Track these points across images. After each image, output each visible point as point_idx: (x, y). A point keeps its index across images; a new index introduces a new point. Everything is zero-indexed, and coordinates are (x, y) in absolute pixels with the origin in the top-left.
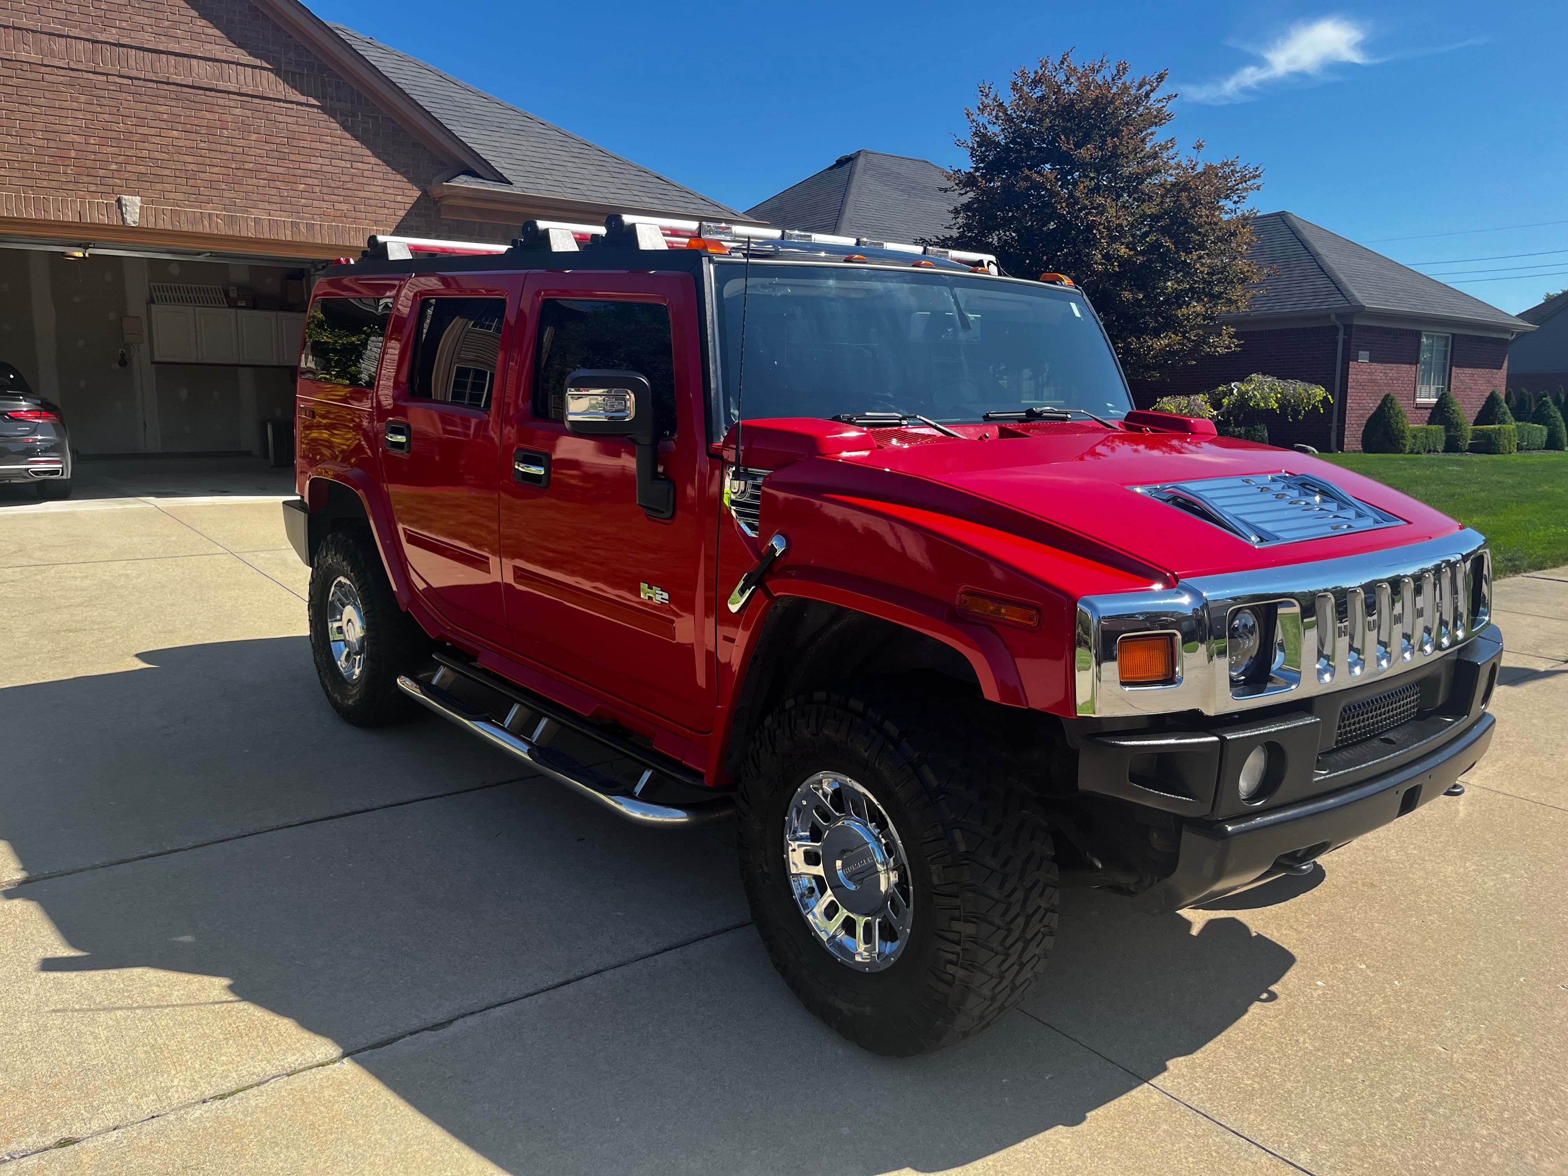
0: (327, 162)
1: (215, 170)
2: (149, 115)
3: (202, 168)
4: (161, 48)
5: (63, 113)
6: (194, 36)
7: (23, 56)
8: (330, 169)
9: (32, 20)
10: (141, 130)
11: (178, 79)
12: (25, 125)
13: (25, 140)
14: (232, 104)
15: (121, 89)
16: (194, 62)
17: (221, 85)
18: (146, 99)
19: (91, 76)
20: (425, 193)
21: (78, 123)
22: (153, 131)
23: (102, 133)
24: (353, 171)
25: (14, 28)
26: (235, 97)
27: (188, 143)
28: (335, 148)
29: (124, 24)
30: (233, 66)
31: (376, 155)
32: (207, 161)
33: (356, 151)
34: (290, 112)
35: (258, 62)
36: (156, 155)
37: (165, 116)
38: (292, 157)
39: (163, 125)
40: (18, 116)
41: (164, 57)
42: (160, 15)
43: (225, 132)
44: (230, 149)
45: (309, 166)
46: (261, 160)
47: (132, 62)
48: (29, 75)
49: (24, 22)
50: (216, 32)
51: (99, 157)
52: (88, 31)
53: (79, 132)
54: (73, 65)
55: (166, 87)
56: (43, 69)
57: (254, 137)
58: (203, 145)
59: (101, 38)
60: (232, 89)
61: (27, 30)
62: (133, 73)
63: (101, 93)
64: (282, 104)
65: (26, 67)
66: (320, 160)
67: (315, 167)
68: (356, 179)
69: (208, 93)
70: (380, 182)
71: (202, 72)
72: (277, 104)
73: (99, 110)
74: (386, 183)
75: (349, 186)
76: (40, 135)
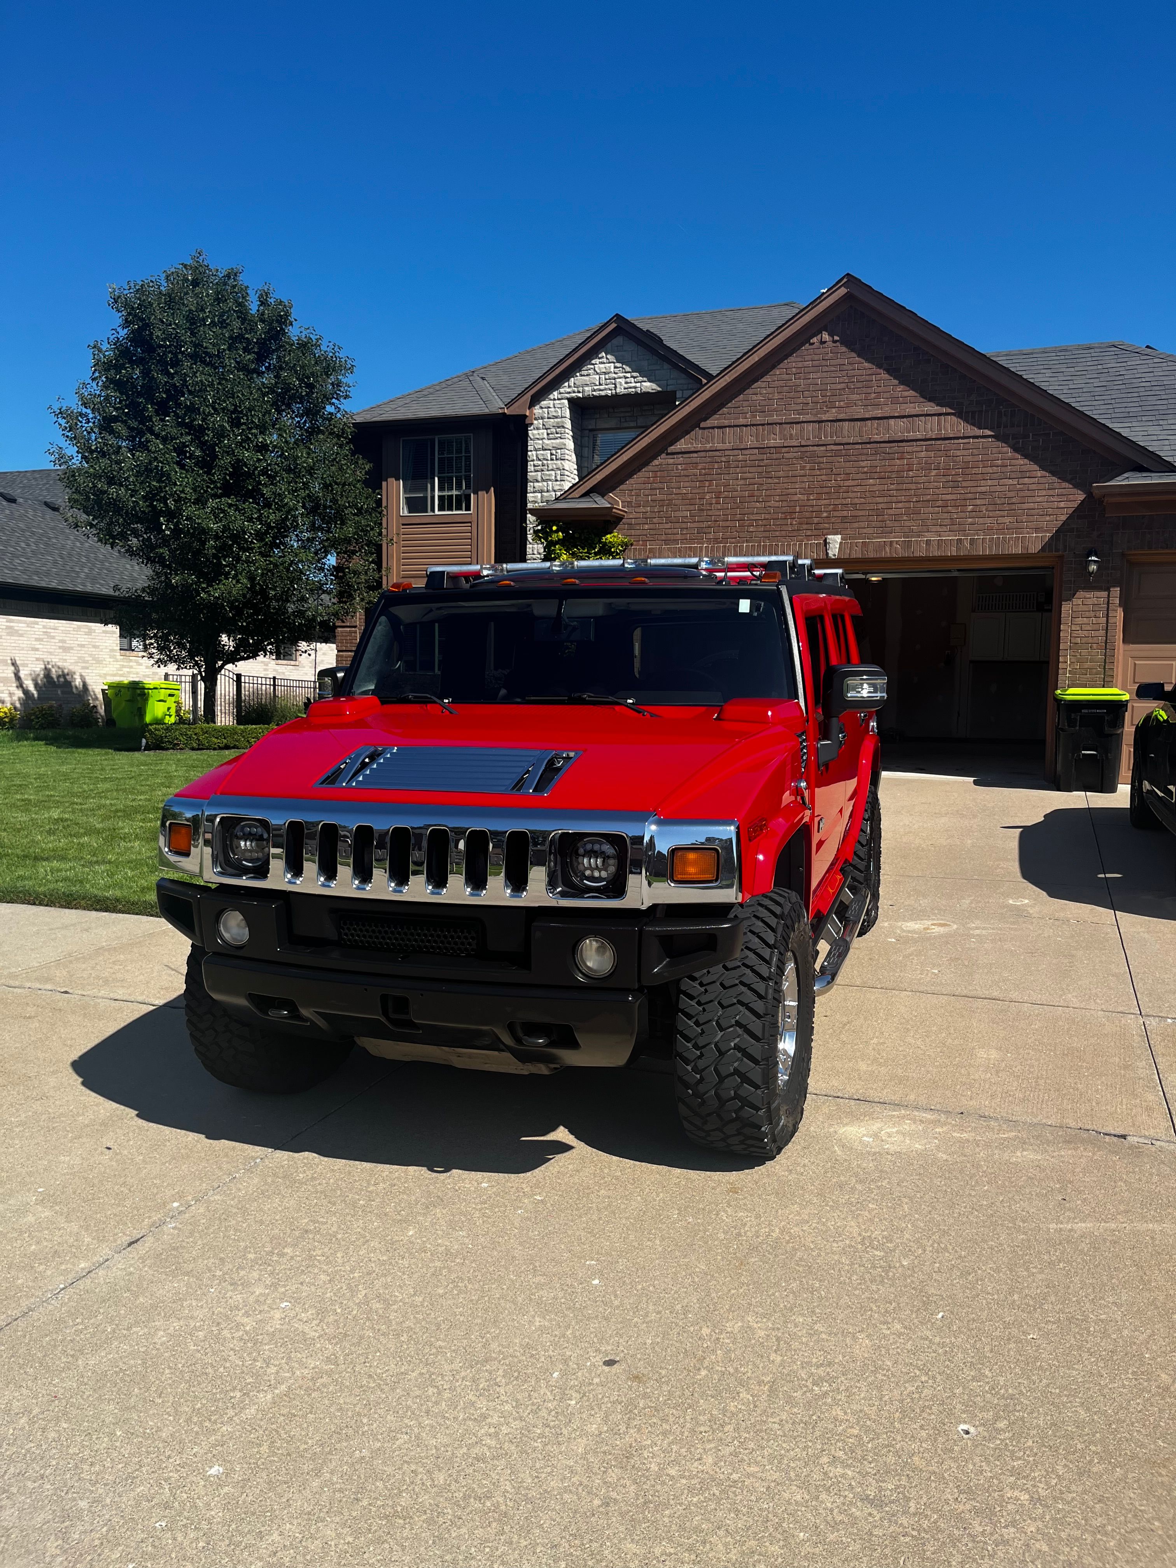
0: (995, 482)
1: (900, 505)
2: (853, 470)
3: (889, 506)
4: (867, 416)
5: (794, 480)
6: (895, 401)
7: (772, 442)
8: (998, 488)
9: (780, 415)
10: (847, 483)
11: (877, 438)
12: (768, 493)
13: (768, 504)
14: (918, 449)
15: (835, 454)
16: (892, 422)
17: (911, 435)
18: (853, 458)
19: (816, 448)
20: (1089, 496)
21: (803, 485)
22: (855, 483)
23: (819, 490)
24: (1018, 486)
25: (768, 424)
26: (922, 443)
27: (881, 487)
28: (1004, 469)
29: (842, 403)
30: (923, 418)
31: (1043, 468)
32: (894, 499)
33: (1024, 468)
34: (967, 446)
35: (944, 410)
36: (856, 501)
37: (866, 469)
38: (964, 484)
39: (863, 476)
40: (764, 488)
41: (869, 422)
42: (869, 390)
43: (911, 473)
44: (913, 486)
45: (979, 489)
46: (937, 491)
47: (846, 433)
48: (775, 456)
49: (775, 418)
50: (912, 393)
51: (815, 509)
52: (816, 415)
53: (803, 492)
54: (803, 443)
55: (868, 446)
56: (784, 450)
57: (934, 473)
58: (892, 486)
59: (824, 418)
60: (920, 437)
61: (776, 424)
62: (845, 440)
63: (821, 459)
64: (961, 441)
65: (773, 450)
66: (990, 482)
67: (983, 489)
68: (1021, 494)
69: (900, 444)
70: (1044, 493)
71: (897, 429)
72: (956, 441)
73: (818, 473)
74: (1051, 492)
75: (1014, 500)
76: (777, 498)
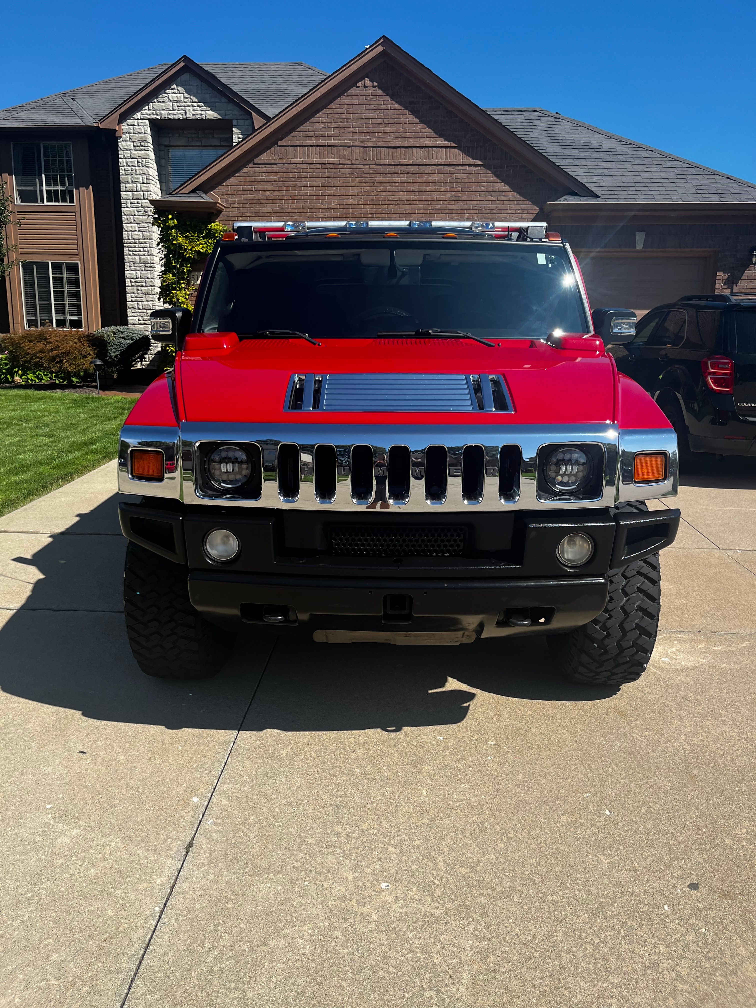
0: (483, 198)
1: (421, 211)
2: (388, 185)
3: (413, 211)
4: (398, 145)
5: (348, 189)
6: (416, 135)
7: (331, 161)
8: (485, 203)
9: (336, 140)
10: (385, 194)
11: (405, 162)
12: (330, 197)
13: (330, 206)
14: (433, 171)
15: (377, 172)
16: (415, 150)
17: (428, 161)
18: (389, 175)
19: (362, 167)
20: (542, 210)
21: (354, 193)
22: (390, 194)
23: (366, 198)
24: (498, 202)
25: (328, 146)
26: (435, 167)
27: (408, 198)
28: (489, 189)
29: (380, 134)
30: (435, 149)
31: (514, 190)
32: (417, 207)
33: (502, 189)
34: (465, 172)
35: (450, 144)
36: (391, 207)
37: (397, 184)
38: (463, 198)
39: (396, 189)
40: (327, 194)
41: (399, 150)
42: (399, 126)
43: (428, 189)
44: (429, 198)
45: (473, 203)
46: (445, 203)
47: (383, 156)
48: (333, 171)
49: (333, 142)
50: (430, 130)
51: (363, 211)
52: (362, 142)
53: (355, 198)
54: (354, 163)
55: (399, 167)
56: (340, 166)
57: (443, 189)
58: (416, 198)
59: (368, 145)
60: (433, 163)
61: (333, 146)
62: (383, 162)
63: (366, 175)
64: (460, 167)
65: (332, 166)
66: (479, 198)
67: (475, 203)
68: (500, 207)
69: (421, 167)
70: (514, 207)
71: (418, 155)
72: (458, 168)
73: (365, 185)
74: (518, 207)
75: (495, 211)
76: (336, 202)
